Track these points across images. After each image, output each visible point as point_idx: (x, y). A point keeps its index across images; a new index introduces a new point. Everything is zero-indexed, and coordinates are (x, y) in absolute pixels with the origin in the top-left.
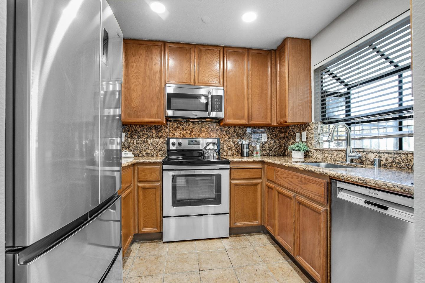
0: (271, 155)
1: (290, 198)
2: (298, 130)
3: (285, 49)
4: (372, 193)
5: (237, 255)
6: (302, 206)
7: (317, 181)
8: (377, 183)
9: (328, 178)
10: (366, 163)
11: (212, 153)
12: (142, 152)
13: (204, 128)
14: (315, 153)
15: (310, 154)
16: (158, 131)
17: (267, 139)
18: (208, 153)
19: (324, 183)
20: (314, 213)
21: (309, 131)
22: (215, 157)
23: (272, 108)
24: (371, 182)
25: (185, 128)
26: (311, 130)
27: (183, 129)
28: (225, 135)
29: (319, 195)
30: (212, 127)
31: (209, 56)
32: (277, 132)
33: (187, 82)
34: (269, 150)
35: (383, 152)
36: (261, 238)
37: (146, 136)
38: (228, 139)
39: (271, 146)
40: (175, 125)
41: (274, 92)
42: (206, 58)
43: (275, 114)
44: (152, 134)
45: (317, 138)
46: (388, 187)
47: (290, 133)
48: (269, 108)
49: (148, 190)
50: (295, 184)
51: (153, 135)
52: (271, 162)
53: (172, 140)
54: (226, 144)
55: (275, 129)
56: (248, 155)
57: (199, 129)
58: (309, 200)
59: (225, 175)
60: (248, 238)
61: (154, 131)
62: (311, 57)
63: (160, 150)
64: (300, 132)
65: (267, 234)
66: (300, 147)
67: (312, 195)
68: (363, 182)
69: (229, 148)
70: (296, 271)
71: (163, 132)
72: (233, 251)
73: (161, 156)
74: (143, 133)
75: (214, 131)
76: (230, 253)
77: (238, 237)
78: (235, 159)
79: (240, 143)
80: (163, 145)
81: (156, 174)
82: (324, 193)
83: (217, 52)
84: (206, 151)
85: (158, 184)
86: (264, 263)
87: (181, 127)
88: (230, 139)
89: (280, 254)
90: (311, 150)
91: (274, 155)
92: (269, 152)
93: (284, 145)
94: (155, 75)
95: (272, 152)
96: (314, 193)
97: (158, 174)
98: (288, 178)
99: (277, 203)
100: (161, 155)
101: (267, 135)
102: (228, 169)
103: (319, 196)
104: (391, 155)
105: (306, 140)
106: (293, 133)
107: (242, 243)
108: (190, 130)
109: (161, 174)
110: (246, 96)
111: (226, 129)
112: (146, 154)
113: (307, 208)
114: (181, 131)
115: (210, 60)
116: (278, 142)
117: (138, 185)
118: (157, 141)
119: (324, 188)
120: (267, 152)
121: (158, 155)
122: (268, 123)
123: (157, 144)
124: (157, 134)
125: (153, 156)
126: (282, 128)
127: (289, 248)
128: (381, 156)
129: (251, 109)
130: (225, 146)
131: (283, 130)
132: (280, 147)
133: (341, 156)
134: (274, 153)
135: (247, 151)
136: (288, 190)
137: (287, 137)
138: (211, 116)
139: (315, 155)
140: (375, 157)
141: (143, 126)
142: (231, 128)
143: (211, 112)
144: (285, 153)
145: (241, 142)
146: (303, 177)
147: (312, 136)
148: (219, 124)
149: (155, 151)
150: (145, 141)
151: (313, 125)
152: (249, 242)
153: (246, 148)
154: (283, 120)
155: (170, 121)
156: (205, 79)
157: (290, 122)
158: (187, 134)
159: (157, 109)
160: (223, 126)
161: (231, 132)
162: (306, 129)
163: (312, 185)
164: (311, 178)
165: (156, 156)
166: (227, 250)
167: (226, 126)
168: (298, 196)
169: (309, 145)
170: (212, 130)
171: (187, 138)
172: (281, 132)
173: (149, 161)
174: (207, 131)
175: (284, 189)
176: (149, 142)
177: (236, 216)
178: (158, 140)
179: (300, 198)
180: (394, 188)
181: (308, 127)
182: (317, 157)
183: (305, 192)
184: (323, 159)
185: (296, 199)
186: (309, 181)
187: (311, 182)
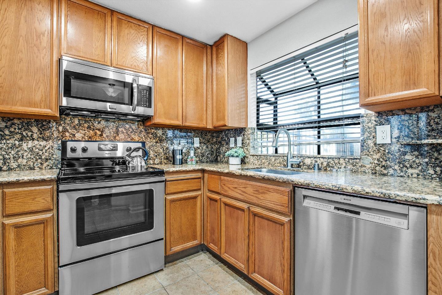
0: (204, 162)
1: (243, 210)
2: (232, 135)
3: (223, 46)
4: (344, 199)
5: (181, 290)
6: (257, 217)
7: (278, 190)
8: (354, 189)
9: (291, 186)
10: (304, 168)
11: (139, 162)
12: (8, 163)
13: (122, 127)
14: (251, 159)
15: (246, 160)
16: (43, 130)
17: (200, 143)
18: (134, 162)
19: (288, 191)
20: (274, 224)
21: (245, 136)
22: (144, 167)
23: (208, 109)
24: (347, 188)
25: (92, 127)
26: (248, 136)
27: (89, 127)
28: (151, 139)
29: (282, 204)
30: (134, 127)
31: (133, 31)
32: (209, 136)
33: (99, 59)
34: (201, 156)
35: (319, 157)
36: (201, 259)
37: (19, 136)
38: (155, 144)
39: (203, 152)
40: (76, 121)
41: (210, 92)
42: (128, 34)
43: (210, 117)
44: (30, 134)
45: (253, 143)
46: (366, 193)
47: (224, 138)
48: (205, 109)
49: (28, 228)
50: (249, 195)
51: (32, 135)
52: (215, 170)
53: (70, 145)
54: (153, 150)
55: (208, 133)
56: (182, 162)
57: (115, 129)
58: (266, 210)
59: (158, 190)
60: (187, 263)
61: (35, 129)
62: (247, 61)
63: (47, 160)
64: (234, 137)
65: (206, 252)
66: (238, 153)
67: (272, 205)
68: (337, 188)
69: (156, 154)
70: (251, 289)
71: (52, 131)
72: (174, 287)
73: (50, 169)
74: (11, 132)
75: (136, 133)
76: (171, 291)
77: (174, 266)
78: (171, 169)
79: (171, 148)
80: (52, 151)
81: (44, 199)
82: (287, 202)
83: (144, 29)
84: (130, 160)
85: (49, 215)
86: (215, 291)
87: (86, 125)
88: (158, 144)
89: (227, 274)
90: (247, 155)
91: (207, 162)
92: (201, 158)
93: (216, 150)
94: (38, 37)
95: (205, 158)
96: (275, 203)
97: (49, 199)
98: (240, 188)
99: (223, 217)
100: (49, 167)
101: (200, 139)
102: (163, 181)
103: (281, 206)
104: (326, 160)
105: (241, 146)
106: (226, 138)
107: (182, 272)
108: (101, 130)
109: (55, 199)
110: (180, 92)
111: (153, 131)
112: (19, 166)
113: (264, 220)
114: (86, 131)
115: (134, 38)
116: (210, 147)
117: (4, 222)
118: (41, 145)
119: (287, 197)
120: (200, 159)
121: (43, 167)
122: (203, 126)
123: (42, 150)
124: (41, 134)
125: (32, 169)
126: (214, 133)
127: (241, 266)
128: (317, 160)
129: (186, 108)
130: (151, 152)
131: (215, 134)
132: (212, 153)
133: (279, 161)
134: (206, 160)
135: (181, 158)
136: (237, 201)
137: (220, 142)
138: (136, 112)
139: (252, 160)
140: (312, 162)
141: (12, 120)
142: (159, 130)
143: (137, 107)
144: (217, 159)
145: (173, 148)
146: (259, 186)
147: (248, 141)
148: (143, 123)
149: (37, 160)
150: (15, 145)
151: (249, 130)
152: (189, 268)
153: (179, 155)
154: (221, 123)
155: (68, 115)
156: (127, 61)
157: (229, 126)
158: (96, 135)
159: (43, 94)
160: (149, 127)
161: (158, 135)
162: (242, 134)
163: (272, 194)
164: (271, 186)
165: (40, 168)
166: (165, 288)
167: (153, 128)
168: (253, 207)
169: (246, 151)
170: (134, 132)
171: (96, 141)
172: (213, 136)
173: (29, 178)
174: (127, 133)
175: (232, 200)
176: (25, 146)
177: (172, 240)
178: (43, 143)
179: (255, 209)
180: (373, 194)
181: (244, 132)
182: (254, 162)
183: (263, 202)
184: (260, 165)
185: (251, 211)
186: (268, 190)
187: (271, 191)
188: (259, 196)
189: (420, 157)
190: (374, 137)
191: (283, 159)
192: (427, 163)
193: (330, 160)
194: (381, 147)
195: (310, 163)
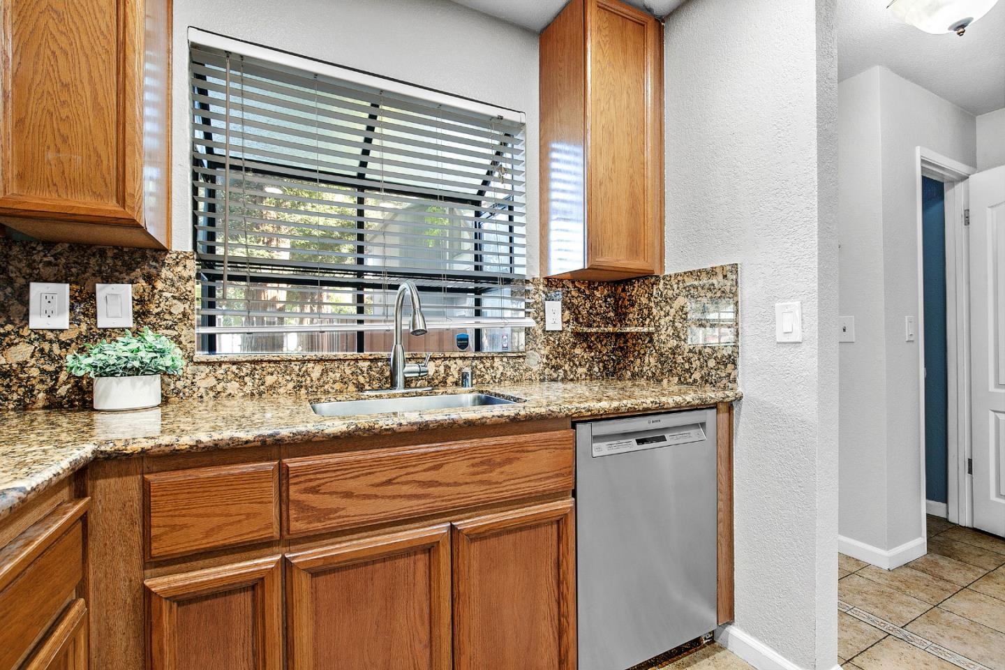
2: (47, 270)
4: (653, 422)
6: (477, 544)
7: (550, 440)
9: (568, 422)
14: (203, 378)
19: (573, 436)
21: (159, 286)
26: (178, 284)
29: (559, 472)
82: (571, 460)
96: (541, 476)
105: (130, 324)
119: (572, 450)
147: (178, 307)
151: (190, 262)
162: (137, 273)
163: (532, 456)
168: (466, 519)
181: (153, 267)
182: (219, 388)
183: (504, 489)
184: (253, 394)
185: (465, 532)
186: (522, 449)
187: (530, 449)
188: (494, 475)
189: (587, 350)
190: (542, 319)
191: (353, 369)
192: (592, 357)
193: (476, 362)
194: (551, 335)
195: (434, 371)
